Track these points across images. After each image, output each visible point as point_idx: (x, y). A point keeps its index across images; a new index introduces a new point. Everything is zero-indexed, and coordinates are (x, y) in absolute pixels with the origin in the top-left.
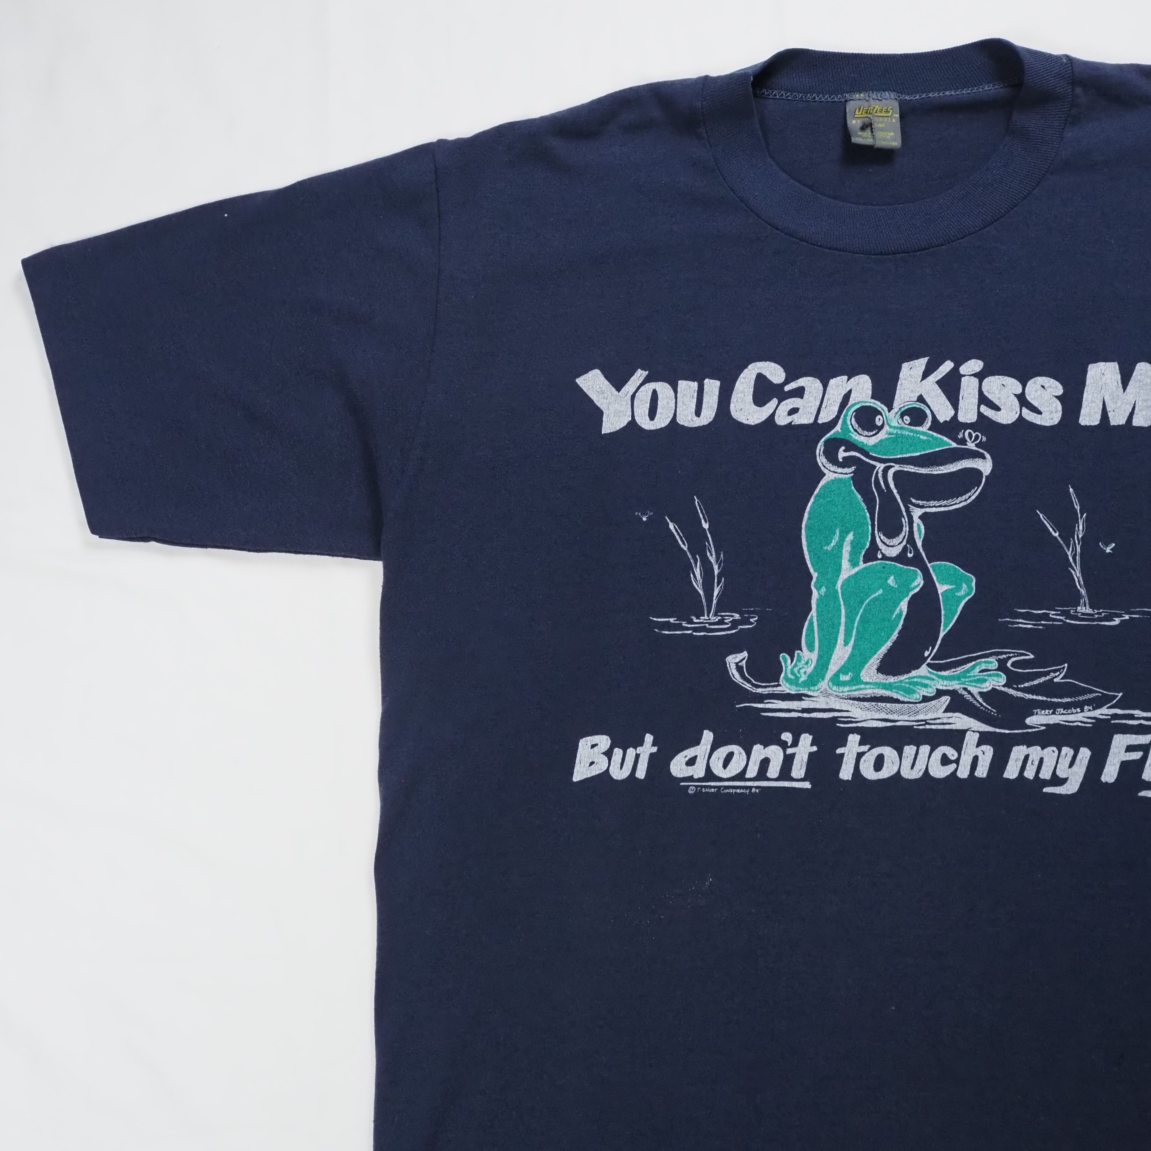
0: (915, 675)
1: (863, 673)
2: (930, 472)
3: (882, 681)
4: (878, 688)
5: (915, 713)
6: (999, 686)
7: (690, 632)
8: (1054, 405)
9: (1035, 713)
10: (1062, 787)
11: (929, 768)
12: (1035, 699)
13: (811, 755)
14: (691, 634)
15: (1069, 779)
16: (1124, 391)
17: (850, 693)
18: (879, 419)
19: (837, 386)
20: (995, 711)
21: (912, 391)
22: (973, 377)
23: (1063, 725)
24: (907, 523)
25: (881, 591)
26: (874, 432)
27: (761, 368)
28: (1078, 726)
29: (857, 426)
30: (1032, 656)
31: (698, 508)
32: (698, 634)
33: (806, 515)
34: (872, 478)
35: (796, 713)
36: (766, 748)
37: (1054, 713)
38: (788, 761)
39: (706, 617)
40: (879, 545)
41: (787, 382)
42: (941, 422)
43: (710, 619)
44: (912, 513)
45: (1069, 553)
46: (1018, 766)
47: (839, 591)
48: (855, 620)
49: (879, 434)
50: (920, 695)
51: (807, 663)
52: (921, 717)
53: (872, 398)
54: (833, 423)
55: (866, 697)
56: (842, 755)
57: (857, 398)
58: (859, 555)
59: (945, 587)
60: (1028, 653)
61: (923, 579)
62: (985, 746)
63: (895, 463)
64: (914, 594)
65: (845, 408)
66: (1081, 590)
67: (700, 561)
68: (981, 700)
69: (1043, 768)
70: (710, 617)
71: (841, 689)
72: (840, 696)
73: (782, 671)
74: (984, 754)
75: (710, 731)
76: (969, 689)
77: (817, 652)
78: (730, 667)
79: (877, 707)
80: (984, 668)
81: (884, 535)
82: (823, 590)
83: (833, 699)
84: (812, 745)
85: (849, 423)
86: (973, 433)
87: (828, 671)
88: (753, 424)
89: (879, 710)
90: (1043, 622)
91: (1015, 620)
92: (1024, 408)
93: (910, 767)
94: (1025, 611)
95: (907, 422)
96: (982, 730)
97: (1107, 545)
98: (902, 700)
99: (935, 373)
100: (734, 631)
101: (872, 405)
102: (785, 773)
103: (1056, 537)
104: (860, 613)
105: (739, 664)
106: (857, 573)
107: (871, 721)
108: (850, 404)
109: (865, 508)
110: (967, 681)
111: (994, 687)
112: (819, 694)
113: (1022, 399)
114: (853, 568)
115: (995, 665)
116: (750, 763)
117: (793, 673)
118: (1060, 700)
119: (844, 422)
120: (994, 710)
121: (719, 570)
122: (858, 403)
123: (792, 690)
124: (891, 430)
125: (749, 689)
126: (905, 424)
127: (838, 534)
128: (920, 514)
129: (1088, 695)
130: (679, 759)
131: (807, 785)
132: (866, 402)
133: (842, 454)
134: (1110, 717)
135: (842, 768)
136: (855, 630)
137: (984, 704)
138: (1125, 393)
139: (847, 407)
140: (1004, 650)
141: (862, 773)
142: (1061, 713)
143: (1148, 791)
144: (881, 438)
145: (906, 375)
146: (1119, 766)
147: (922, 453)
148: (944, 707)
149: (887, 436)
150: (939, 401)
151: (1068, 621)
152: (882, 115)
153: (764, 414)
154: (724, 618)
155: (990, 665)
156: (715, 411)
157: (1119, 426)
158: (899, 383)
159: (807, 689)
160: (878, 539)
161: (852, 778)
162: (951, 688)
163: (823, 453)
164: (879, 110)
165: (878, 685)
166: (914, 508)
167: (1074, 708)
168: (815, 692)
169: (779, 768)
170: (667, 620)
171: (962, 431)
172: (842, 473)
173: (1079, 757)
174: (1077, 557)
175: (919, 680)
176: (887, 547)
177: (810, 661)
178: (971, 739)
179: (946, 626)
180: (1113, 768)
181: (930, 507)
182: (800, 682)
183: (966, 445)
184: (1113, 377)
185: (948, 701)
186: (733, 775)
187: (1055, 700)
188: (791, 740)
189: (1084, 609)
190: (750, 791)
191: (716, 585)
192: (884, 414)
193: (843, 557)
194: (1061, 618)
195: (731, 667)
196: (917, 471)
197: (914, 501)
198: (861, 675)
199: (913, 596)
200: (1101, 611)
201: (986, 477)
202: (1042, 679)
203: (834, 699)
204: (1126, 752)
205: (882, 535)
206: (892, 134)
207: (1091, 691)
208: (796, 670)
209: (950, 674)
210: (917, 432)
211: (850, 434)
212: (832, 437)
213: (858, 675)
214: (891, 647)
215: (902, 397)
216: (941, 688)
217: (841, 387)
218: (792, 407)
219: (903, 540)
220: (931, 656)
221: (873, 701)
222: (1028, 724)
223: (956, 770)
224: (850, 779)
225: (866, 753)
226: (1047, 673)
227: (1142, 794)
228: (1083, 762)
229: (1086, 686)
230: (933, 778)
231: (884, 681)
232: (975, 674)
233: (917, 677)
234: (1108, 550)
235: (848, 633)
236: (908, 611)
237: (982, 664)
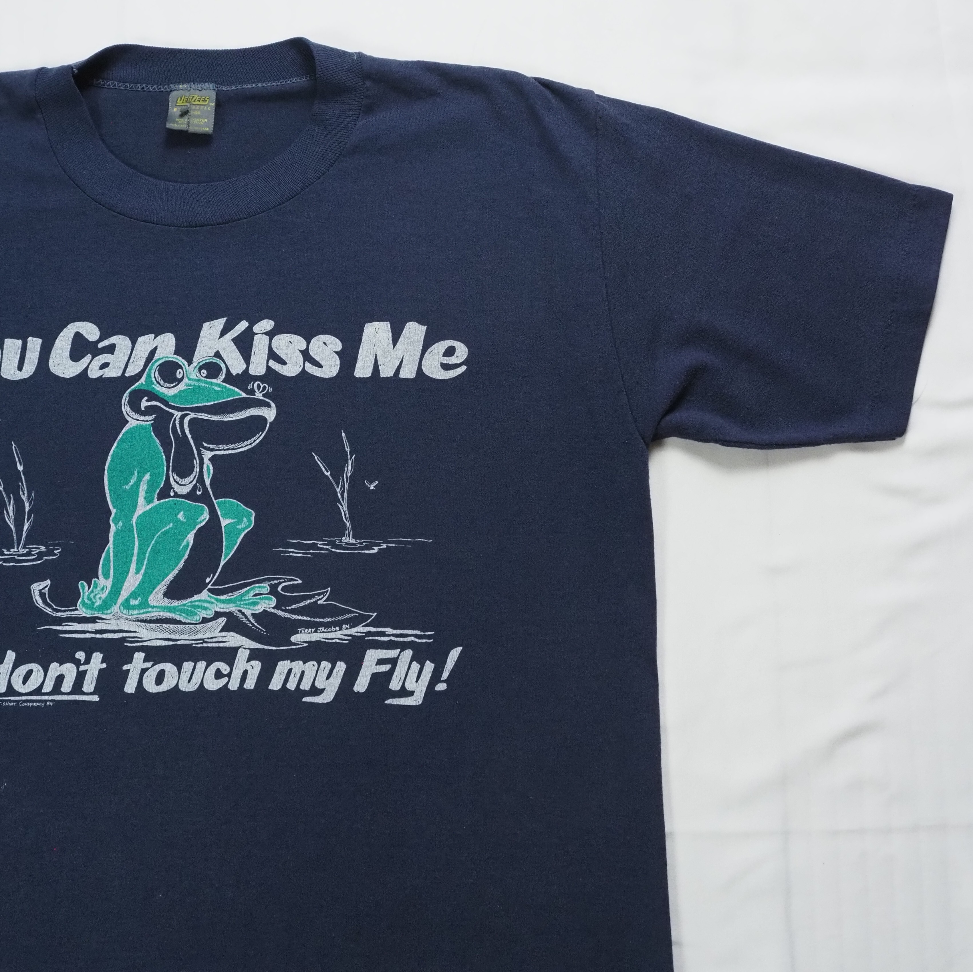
0: (196, 599)
1: (151, 598)
2: (221, 419)
3: (167, 604)
4: (164, 611)
6: (269, 608)
8: (333, 360)
9: (299, 632)
10: (319, 696)
11: (204, 682)
12: (301, 619)
13: (101, 671)
14: (2, 565)
15: (326, 689)
16: (394, 348)
17: (138, 616)
18: (180, 373)
19: (145, 343)
20: (265, 630)
21: (210, 348)
22: (264, 335)
23: (323, 641)
24: (198, 465)
25: (171, 525)
26: (174, 384)
27: (79, 327)
28: (336, 642)
29: (160, 378)
30: (300, 582)
31: (15, 452)
32: (8, 565)
33: (109, 458)
34: (170, 425)
35: (90, 634)
36: (62, 666)
37: (316, 631)
38: (81, 676)
39: (16, 550)
40: (172, 484)
41: (101, 340)
42: (234, 375)
43: (18, 551)
44: (203, 456)
45: (338, 490)
46: (282, 679)
47: (134, 525)
48: (146, 550)
49: (179, 386)
50: (200, 618)
51: (103, 589)
52: (200, 636)
53: (175, 354)
54: (139, 376)
55: (152, 619)
56: (128, 671)
57: (161, 354)
58: (154, 493)
59: (228, 521)
60: (297, 579)
61: (209, 514)
62: (254, 661)
63: (192, 411)
64: (200, 528)
65: (150, 362)
66: (347, 523)
67: (14, 499)
68: (253, 621)
69: (304, 680)
70: (19, 549)
71: (131, 612)
72: (129, 619)
73: (80, 597)
74: (253, 668)
75: (13, 651)
76: (243, 611)
77: (112, 580)
78: (34, 593)
79: (161, 628)
80: (257, 592)
81: (177, 476)
82: (120, 524)
83: (123, 621)
84: (102, 662)
85: (153, 376)
86: (261, 384)
87: (121, 596)
88: (68, 377)
89: (163, 631)
90: (311, 551)
91: (287, 550)
92: (306, 362)
93: (187, 681)
94: (296, 541)
95: (204, 375)
96: (253, 647)
97: (371, 483)
98: (183, 621)
99: (232, 331)
100: (39, 562)
101: (174, 360)
102: (77, 688)
103: (327, 476)
104: (151, 545)
105: (43, 591)
106: (151, 509)
107: (155, 640)
108: (155, 359)
109: (162, 451)
110: (242, 604)
111: (265, 609)
113: (306, 355)
114: (148, 504)
115: (267, 589)
116: (46, 679)
117: (89, 599)
118: (322, 620)
119: (149, 376)
120: (263, 630)
121: (29, 507)
122: (162, 358)
123: (87, 614)
124: (190, 382)
125: (50, 613)
126: (202, 376)
127: (136, 474)
128: (210, 456)
129: (347, 615)
131: (96, 698)
132: (170, 357)
133: (144, 404)
134: (364, 634)
135: (127, 682)
136: (146, 559)
137: (256, 624)
138: (395, 349)
139: (152, 362)
140: (276, 576)
141: (145, 687)
142: (322, 631)
143: (394, 699)
144: (181, 389)
145: (206, 333)
146: (370, 677)
147: (216, 402)
148: (220, 627)
149: (185, 387)
150: (233, 357)
151: (333, 550)
152: (199, 103)
153: (79, 368)
154: (31, 550)
155: (263, 589)
156: (36, 365)
157: (387, 377)
158: (199, 340)
159: (100, 612)
160: (171, 479)
161: (135, 692)
162: (227, 611)
163: (128, 402)
164: (197, 99)
165: (164, 609)
166: (205, 451)
167: (334, 627)
168: (108, 615)
169: (72, 683)
171: (252, 383)
172: (143, 421)
173: (335, 671)
174: (345, 493)
175: (200, 604)
176: (179, 486)
177: (105, 587)
178: (242, 655)
179: (226, 556)
180: (365, 679)
181: (219, 450)
182: (95, 606)
183: (255, 395)
184: (385, 335)
185: (224, 622)
186: (31, 690)
187: (318, 620)
188: (84, 658)
189: (348, 539)
190: (45, 705)
191: (26, 520)
192: (184, 368)
193: (140, 495)
194: (327, 547)
195: (35, 594)
196: (210, 419)
197: (205, 445)
198: (149, 600)
199: (200, 529)
200: (363, 540)
201: (270, 423)
202: (308, 602)
203: (124, 622)
204: (376, 665)
205: (175, 475)
206: (206, 120)
207: (351, 612)
208: (92, 596)
209: (227, 598)
210: (212, 384)
211: (153, 386)
212: (137, 389)
213: (147, 600)
215: (201, 353)
216: (218, 610)
217: (148, 344)
218: (103, 362)
219: (193, 480)
220: (212, 582)
221: (158, 623)
222: (293, 641)
223: (228, 683)
224: (133, 692)
225: (148, 669)
226: (313, 596)
227: (388, 702)
228: (339, 675)
229: (346, 607)
230: (207, 690)
231: (169, 605)
232: (249, 598)
233: (198, 601)
234: (372, 487)
235: (140, 563)
236: (194, 542)
237: (256, 589)
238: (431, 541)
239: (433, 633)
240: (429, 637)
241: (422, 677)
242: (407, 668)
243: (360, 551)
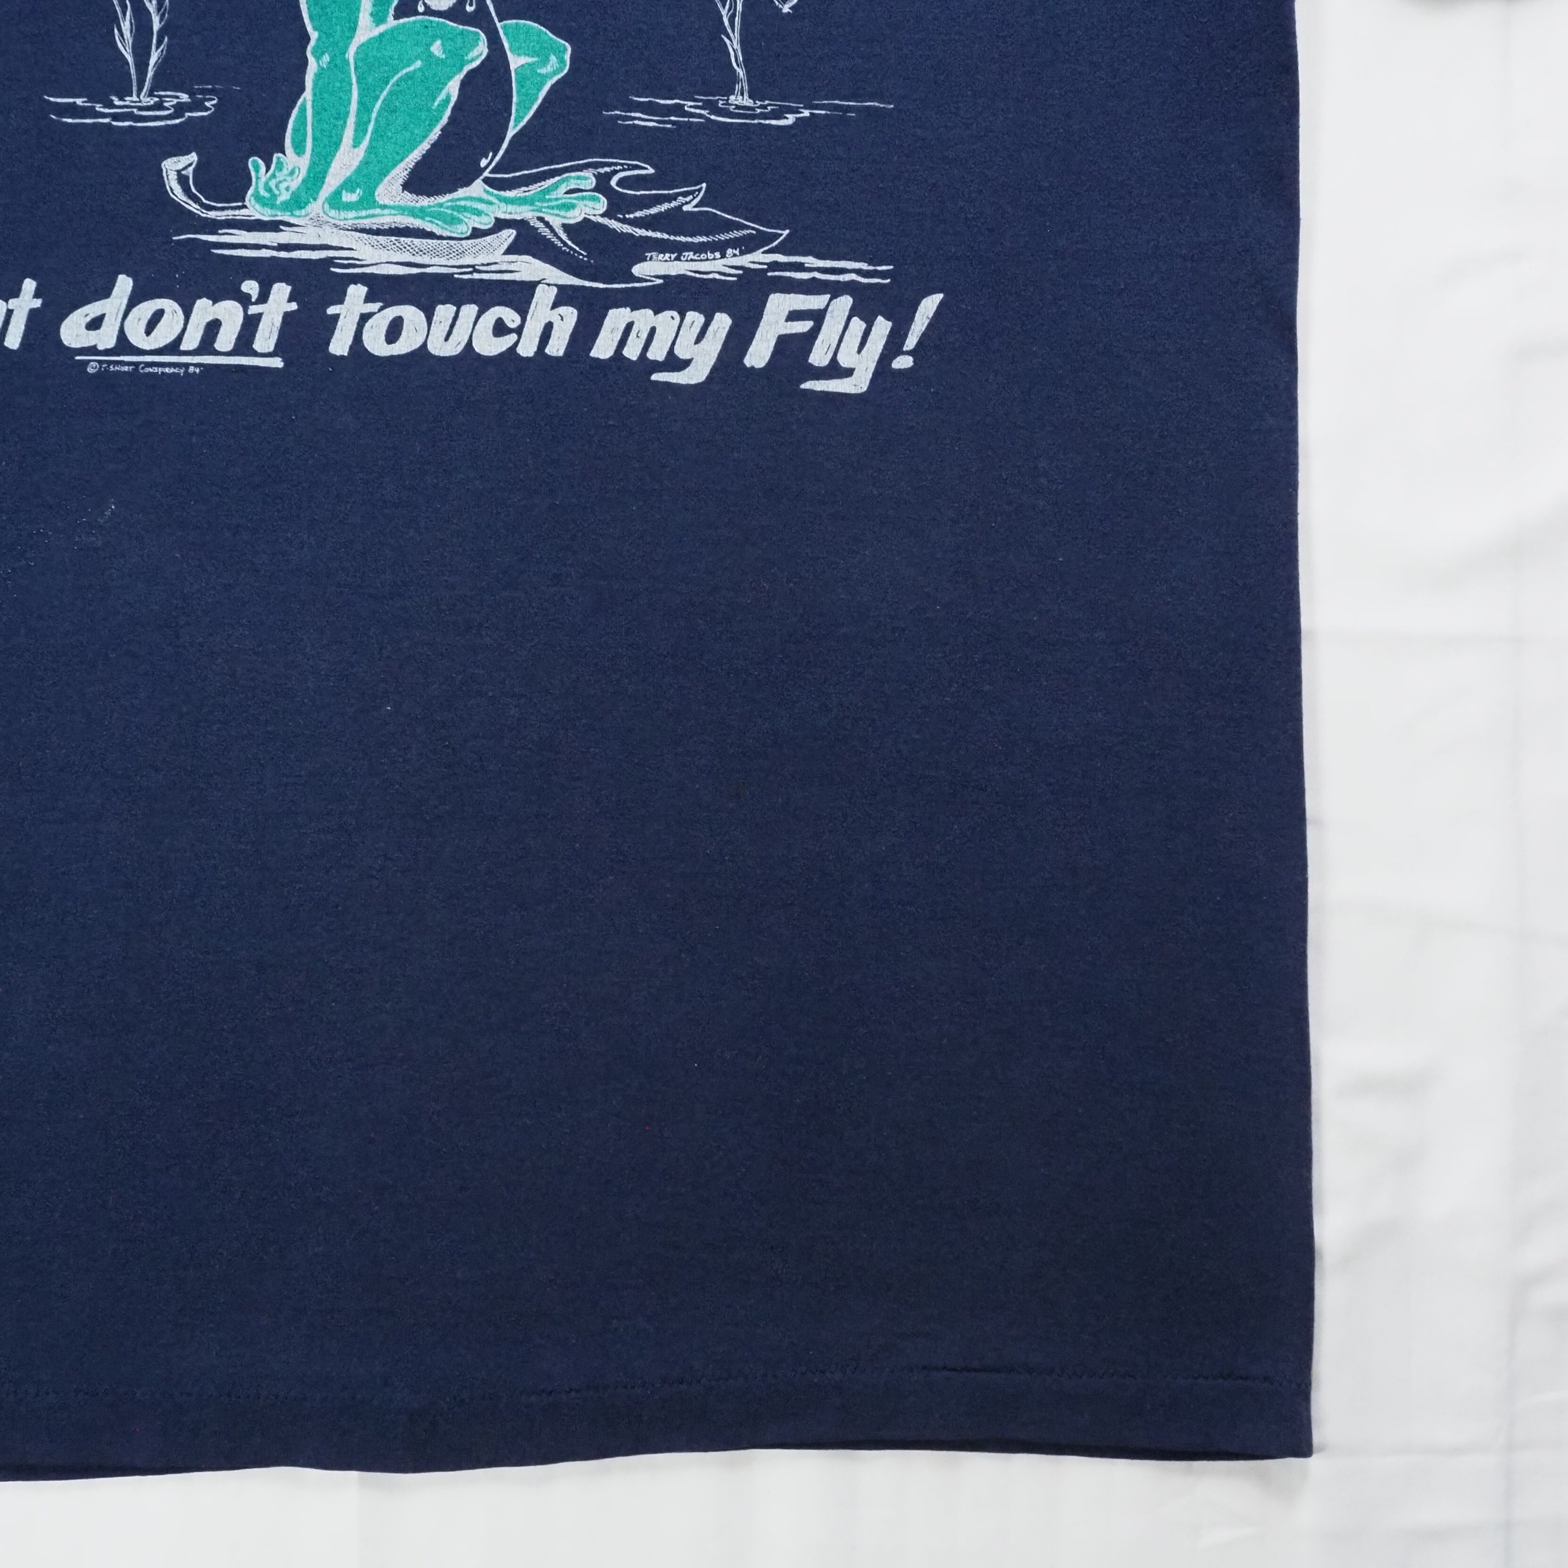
0: (462, 195)
1: (380, 190)
3: (409, 203)
4: (402, 214)
5: (457, 255)
6: (595, 215)
7: (106, 120)
9: (648, 259)
10: (682, 372)
11: (474, 341)
12: (651, 237)
13: (287, 316)
14: (109, 124)
15: (694, 360)
17: (356, 222)
20: (585, 254)
23: (691, 276)
25: (418, 64)
30: (651, 171)
36: (217, 305)
38: (251, 324)
39: (135, 98)
43: (140, 101)
45: (724, 12)
46: (615, 339)
47: (352, 61)
48: (373, 106)
50: (468, 228)
51: (292, 173)
52: (468, 260)
55: (382, 228)
56: (336, 317)
58: (389, 7)
59: (523, 60)
60: (645, 166)
61: (489, 47)
62: (565, 308)
64: (471, 70)
66: (739, 70)
67: (132, 6)
68: (564, 237)
69: (654, 343)
70: (141, 97)
71: (343, 215)
73: (251, 185)
74: (562, 319)
75: (128, 275)
76: (546, 219)
77: (309, 156)
78: (167, 176)
80: (573, 187)
82: (326, 58)
83: (328, 229)
84: (290, 300)
87: (325, 186)
89: (401, 249)
90: (673, 118)
91: (629, 114)
93: (443, 338)
94: (647, 100)
98: (438, 234)
100: (177, 121)
102: (244, 344)
104: (382, 98)
105: (183, 172)
106: (382, 35)
110: (545, 207)
112: (307, 222)
114: (377, 26)
115: (592, 182)
116: (189, 326)
117: (269, 190)
118: (689, 239)
120: (583, 252)
121: (160, 23)
123: (264, 215)
125: (196, 211)
129: (735, 232)
130: (75, 318)
131: (277, 363)
134: (765, 267)
135: (334, 336)
136: (372, 123)
137: (569, 243)
140: (607, 160)
141: (366, 345)
142: (689, 259)
143: (817, 382)
146: (774, 342)
148: (505, 246)
151: (713, 117)
154: (163, 99)
155: (583, 181)
159: (289, 213)
161: (348, 353)
162: (519, 218)
165: (403, 210)
167: (711, 252)
168: (301, 219)
169: (235, 336)
170: (71, 100)
173: (711, 329)
174: (737, 19)
177: (297, 169)
178: (544, 296)
179: (517, 121)
180: (765, 345)
182: (278, 202)
185: (513, 237)
186: (161, 346)
187: (682, 239)
188: (257, 292)
189: (740, 99)
190: (186, 372)
191: (154, 47)
193: (362, 9)
194: (702, 112)
195: (169, 177)
198: (376, 194)
199: (470, 73)
200: (767, 102)
202: (664, 207)
203: (330, 231)
204: (787, 321)
207: (741, 227)
208: (272, 184)
209: (518, 195)
213: (372, 194)
214: (428, 151)
216: (502, 216)
220: (491, 168)
221: (393, 235)
222: (637, 274)
223: (516, 344)
224: (346, 354)
225: (374, 313)
226: (674, 197)
227: (807, 385)
228: (718, 335)
229: (734, 218)
230: (479, 354)
231: (413, 204)
232: (559, 196)
233: (466, 199)
234: (786, 9)
235: (361, 128)
236: (459, 96)
237: (572, 181)
238: (892, 106)
239: (891, 267)
240: (883, 275)
241: (868, 345)
242: (841, 327)
243: (762, 121)
